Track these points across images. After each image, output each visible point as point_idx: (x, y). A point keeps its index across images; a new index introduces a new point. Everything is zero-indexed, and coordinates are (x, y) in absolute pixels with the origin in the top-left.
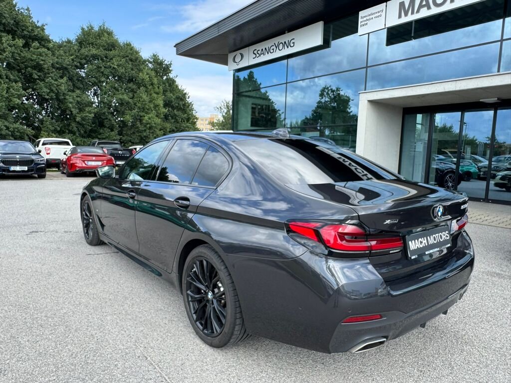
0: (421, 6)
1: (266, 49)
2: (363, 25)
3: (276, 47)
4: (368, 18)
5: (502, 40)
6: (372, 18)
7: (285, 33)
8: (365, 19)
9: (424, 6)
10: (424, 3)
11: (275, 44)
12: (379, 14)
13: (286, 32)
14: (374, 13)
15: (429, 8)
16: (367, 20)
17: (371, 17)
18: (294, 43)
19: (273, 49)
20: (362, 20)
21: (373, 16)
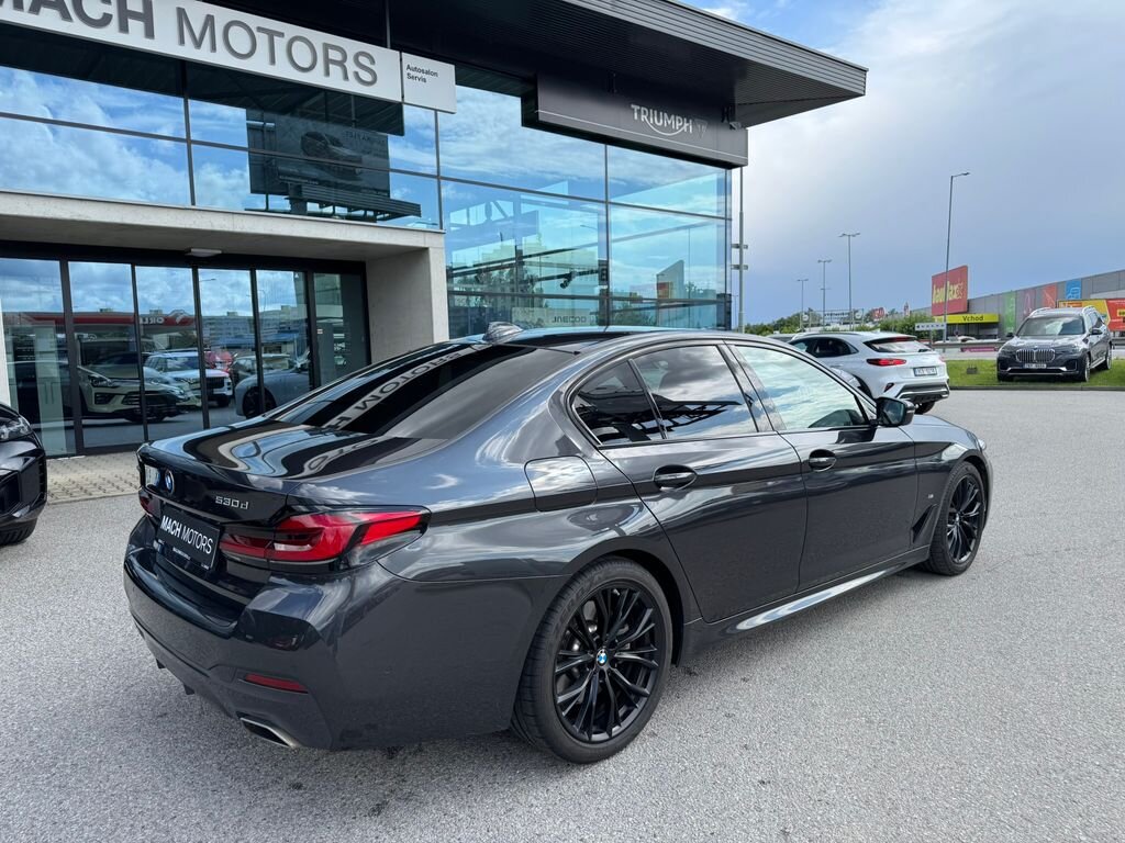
5: (189, 141)
9: (50, 4)
15: (66, 16)
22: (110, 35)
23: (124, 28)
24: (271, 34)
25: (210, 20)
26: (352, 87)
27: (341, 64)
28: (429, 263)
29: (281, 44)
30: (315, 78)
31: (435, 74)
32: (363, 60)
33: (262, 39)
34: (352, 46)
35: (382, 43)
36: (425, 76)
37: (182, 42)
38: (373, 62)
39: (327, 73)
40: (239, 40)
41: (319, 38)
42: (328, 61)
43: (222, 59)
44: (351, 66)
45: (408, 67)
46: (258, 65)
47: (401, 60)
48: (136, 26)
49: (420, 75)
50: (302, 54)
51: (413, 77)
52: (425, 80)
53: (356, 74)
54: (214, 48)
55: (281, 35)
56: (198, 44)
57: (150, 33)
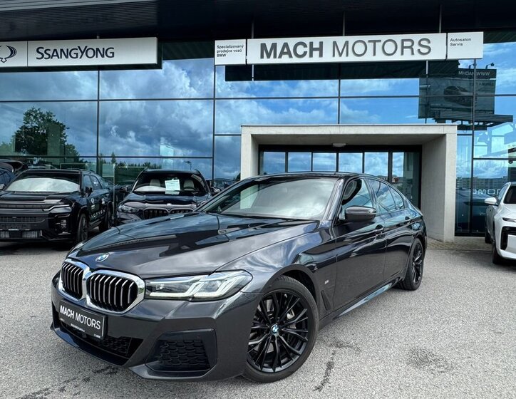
0: (282, 53)
1: (62, 50)
2: (221, 55)
3: (82, 53)
4: (226, 49)
6: (231, 51)
7: (96, 38)
8: (223, 49)
9: (285, 53)
10: (285, 50)
11: (79, 47)
12: (239, 49)
13: (98, 37)
14: (234, 47)
15: (291, 56)
16: (225, 51)
17: (230, 49)
18: (113, 53)
19: (77, 54)
20: (219, 49)
21: (233, 49)
22: (306, 60)
23: (311, 55)
24: (375, 42)
25: (347, 43)
26: (417, 57)
27: (411, 47)
28: (445, 142)
29: (379, 45)
30: (397, 57)
31: (470, 39)
32: (424, 43)
33: (370, 46)
34: (416, 37)
35: (437, 31)
36: (461, 42)
37: (334, 55)
38: (429, 42)
39: (402, 53)
40: (359, 48)
41: (398, 38)
42: (403, 47)
43: (352, 58)
44: (416, 47)
45: (452, 40)
46: (368, 58)
47: (447, 38)
48: (316, 53)
49: (458, 42)
50: (390, 48)
51: (454, 45)
52: (462, 44)
53: (419, 51)
54: (347, 55)
55: (380, 41)
56: (340, 55)
57: (321, 55)
